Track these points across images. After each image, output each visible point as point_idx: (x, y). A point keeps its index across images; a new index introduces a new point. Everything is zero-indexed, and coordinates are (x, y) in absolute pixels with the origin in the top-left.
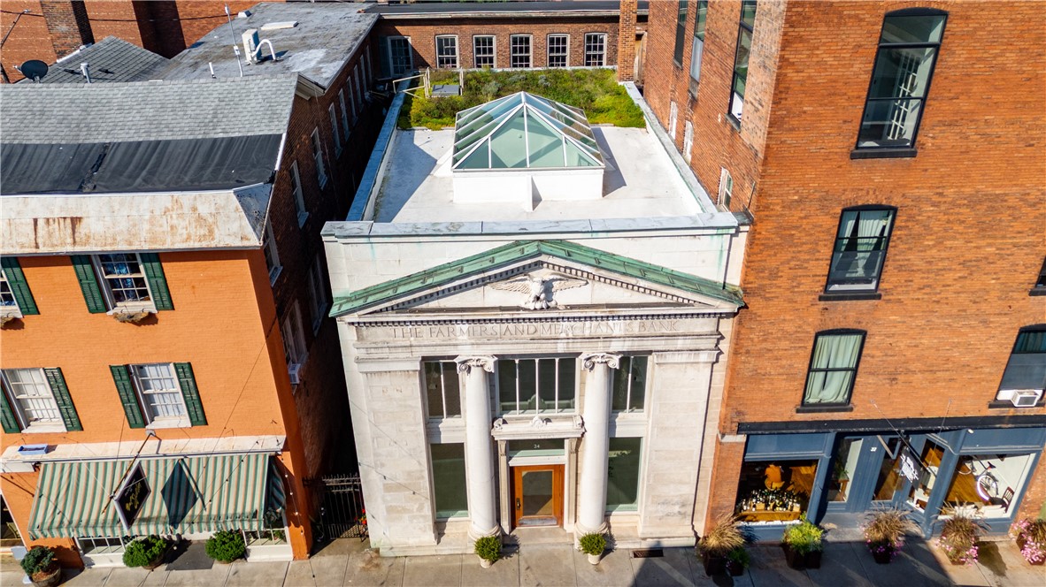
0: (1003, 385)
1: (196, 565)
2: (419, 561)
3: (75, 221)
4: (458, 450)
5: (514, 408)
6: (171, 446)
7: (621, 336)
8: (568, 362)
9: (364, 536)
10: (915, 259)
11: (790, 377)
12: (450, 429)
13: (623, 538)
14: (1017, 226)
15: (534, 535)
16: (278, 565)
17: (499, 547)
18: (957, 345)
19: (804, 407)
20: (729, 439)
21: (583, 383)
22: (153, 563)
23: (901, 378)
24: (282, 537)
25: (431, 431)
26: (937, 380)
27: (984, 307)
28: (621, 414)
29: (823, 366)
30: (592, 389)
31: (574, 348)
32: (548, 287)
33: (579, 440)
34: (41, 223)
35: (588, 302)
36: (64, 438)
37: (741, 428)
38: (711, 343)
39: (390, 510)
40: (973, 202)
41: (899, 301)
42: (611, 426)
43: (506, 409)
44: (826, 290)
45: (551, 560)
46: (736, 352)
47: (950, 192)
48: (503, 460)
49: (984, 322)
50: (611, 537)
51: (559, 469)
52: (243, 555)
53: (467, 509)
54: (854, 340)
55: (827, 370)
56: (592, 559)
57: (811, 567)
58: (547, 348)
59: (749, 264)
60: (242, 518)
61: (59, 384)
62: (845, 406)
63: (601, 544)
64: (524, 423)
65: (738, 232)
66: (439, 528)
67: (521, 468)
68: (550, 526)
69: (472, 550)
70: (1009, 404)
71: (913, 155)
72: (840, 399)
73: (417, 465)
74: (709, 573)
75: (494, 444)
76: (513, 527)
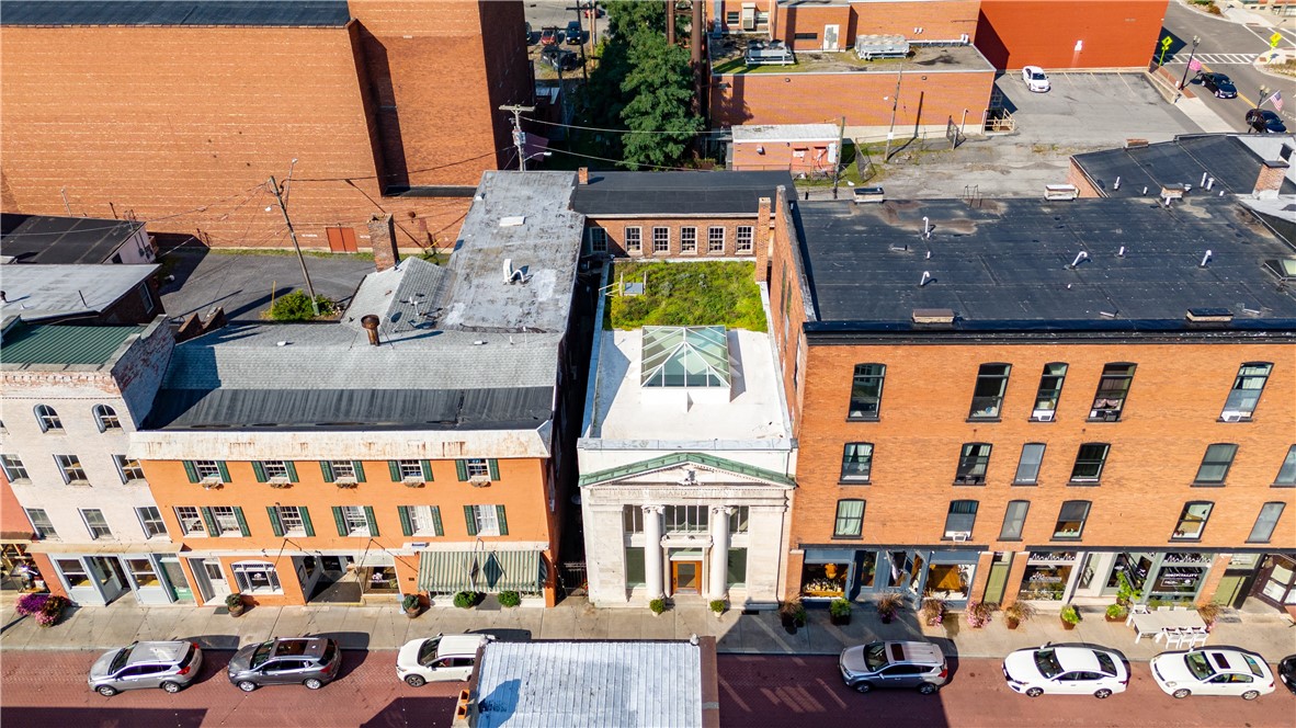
0: (947, 528)
1: (491, 607)
2: (617, 611)
3: (462, 444)
4: (641, 550)
5: (673, 529)
6: (489, 546)
7: (734, 496)
8: (704, 509)
9: (585, 595)
10: (886, 466)
11: (826, 521)
12: (637, 540)
13: (736, 603)
14: (939, 453)
15: (684, 599)
16: (538, 610)
17: (664, 605)
18: (918, 508)
19: (835, 536)
20: (793, 552)
21: (712, 519)
22: (470, 605)
23: (888, 524)
24: (540, 594)
25: (627, 540)
26: (908, 526)
27: (928, 490)
28: (734, 535)
29: (844, 516)
30: (717, 523)
31: (705, 503)
32: (692, 474)
33: (710, 549)
34: (446, 444)
35: (714, 481)
36: (433, 539)
37: (800, 547)
38: (782, 502)
39: (602, 582)
40: (914, 442)
41: (882, 487)
42: (728, 542)
43: (669, 529)
44: (841, 479)
45: (693, 613)
46: (795, 508)
47: (901, 438)
48: (666, 557)
49: (930, 498)
50: (729, 602)
51: (700, 563)
52: (518, 603)
53: (644, 581)
54: (860, 504)
55: (847, 518)
56: (717, 614)
57: (844, 624)
58: (692, 503)
59: (798, 467)
60: (526, 585)
61: (437, 514)
62: (859, 537)
63: (722, 606)
64: (679, 538)
65: (791, 451)
66: (629, 592)
67: (676, 562)
68: (693, 594)
69: (648, 606)
70: (951, 539)
71: (879, 421)
72: (856, 533)
73: (618, 559)
74: (784, 625)
75: (662, 549)
76: (672, 594)
